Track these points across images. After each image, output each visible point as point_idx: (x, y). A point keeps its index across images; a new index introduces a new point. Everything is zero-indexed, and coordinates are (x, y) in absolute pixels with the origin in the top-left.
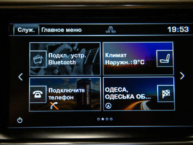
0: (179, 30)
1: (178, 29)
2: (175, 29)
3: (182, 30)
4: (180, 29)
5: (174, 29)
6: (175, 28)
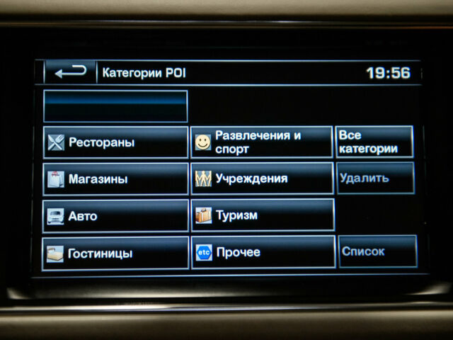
0: (390, 74)
1: (388, 72)
2: (383, 73)
3: (396, 74)
4: (393, 72)
5: (381, 73)
6: (383, 69)
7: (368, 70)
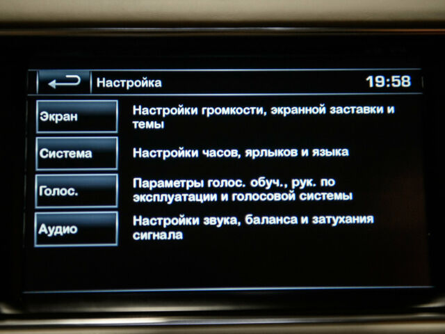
0: (390, 82)
1: (388, 80)
3: (396, 83)
4: (393, 80)
5: (381, 81)
7: (368, 79)
